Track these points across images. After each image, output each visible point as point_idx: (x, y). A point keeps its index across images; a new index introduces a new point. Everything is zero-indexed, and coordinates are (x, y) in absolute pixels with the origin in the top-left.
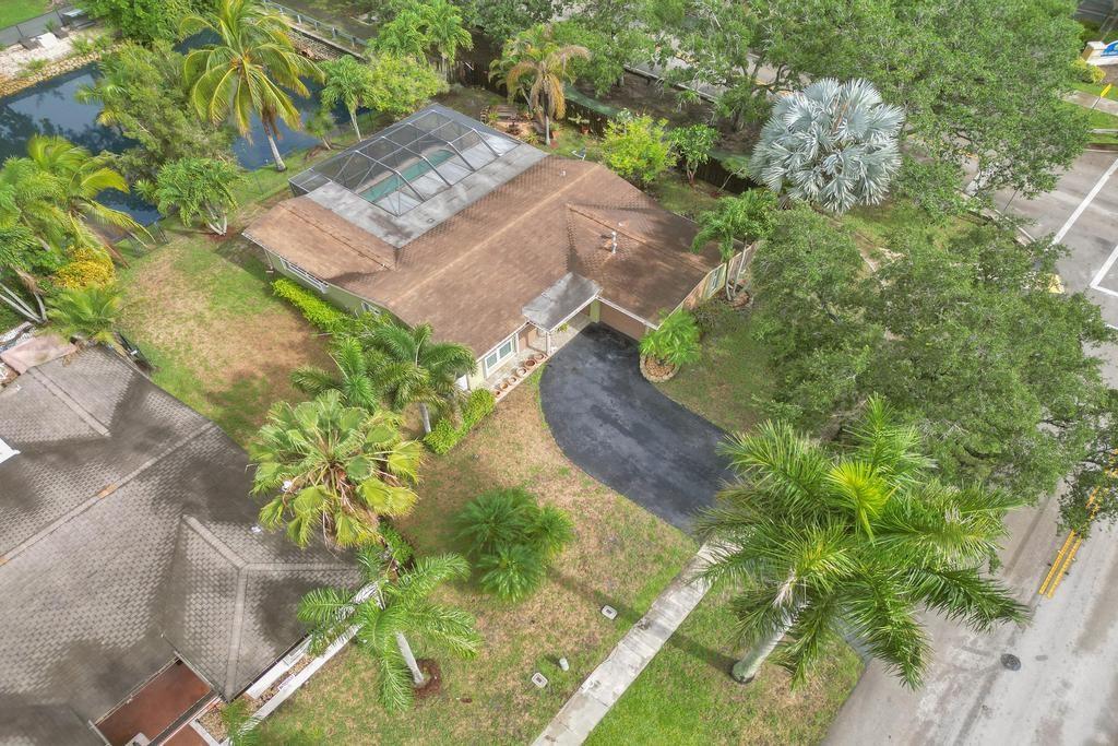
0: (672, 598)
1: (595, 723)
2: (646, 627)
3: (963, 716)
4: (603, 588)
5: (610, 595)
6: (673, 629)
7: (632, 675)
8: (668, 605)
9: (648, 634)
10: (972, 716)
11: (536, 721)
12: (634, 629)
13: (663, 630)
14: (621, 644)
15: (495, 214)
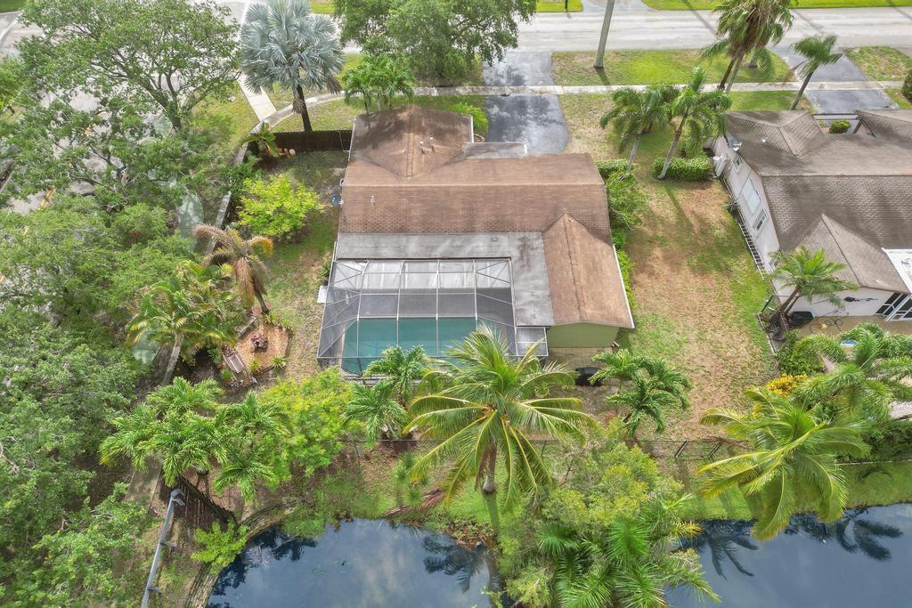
15: (457, 205)
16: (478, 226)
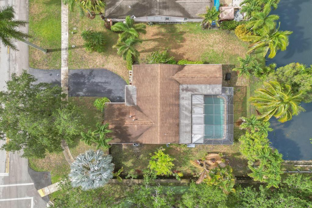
0: (66, 56)
1: (62, 29)
2: (66, 48)
3: (11, 68)
4: (78, 50)
5: (76, 49)
6: (62, 51)
7: (62, 39)
8: (66, 55)
9: (65, 47)
10: (10, 69)
11: (70, 23)
12: (68, 47)
13: (63, 50)
14: (68, 43)
15: (168, 109)
16: (177, 103)
